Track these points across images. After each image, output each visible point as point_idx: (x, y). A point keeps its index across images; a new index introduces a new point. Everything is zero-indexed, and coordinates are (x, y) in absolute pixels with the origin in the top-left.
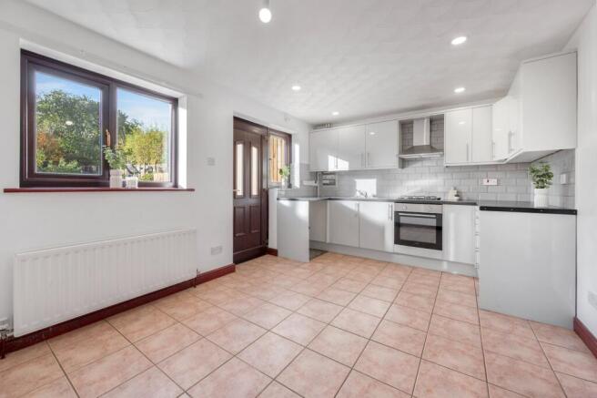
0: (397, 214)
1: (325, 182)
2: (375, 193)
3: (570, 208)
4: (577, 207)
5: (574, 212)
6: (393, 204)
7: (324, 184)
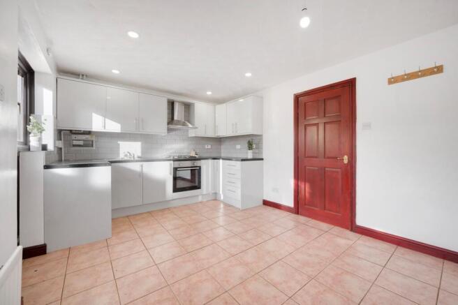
0: (175, 169)
1: (75, 143)
2: (140, 155)
3: (261, 157)
4: (263, 158)
5: (262, 159)
6: (172, 162)
7: (74, 146)
